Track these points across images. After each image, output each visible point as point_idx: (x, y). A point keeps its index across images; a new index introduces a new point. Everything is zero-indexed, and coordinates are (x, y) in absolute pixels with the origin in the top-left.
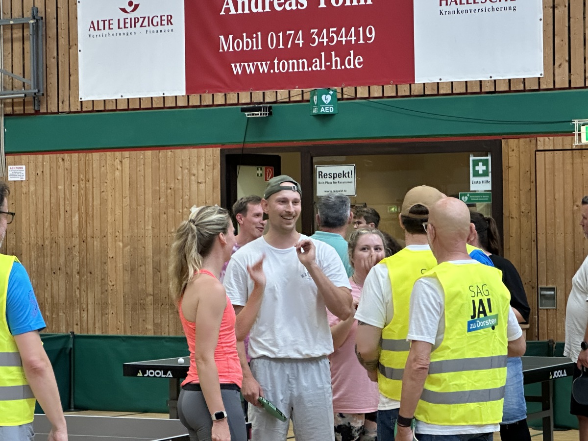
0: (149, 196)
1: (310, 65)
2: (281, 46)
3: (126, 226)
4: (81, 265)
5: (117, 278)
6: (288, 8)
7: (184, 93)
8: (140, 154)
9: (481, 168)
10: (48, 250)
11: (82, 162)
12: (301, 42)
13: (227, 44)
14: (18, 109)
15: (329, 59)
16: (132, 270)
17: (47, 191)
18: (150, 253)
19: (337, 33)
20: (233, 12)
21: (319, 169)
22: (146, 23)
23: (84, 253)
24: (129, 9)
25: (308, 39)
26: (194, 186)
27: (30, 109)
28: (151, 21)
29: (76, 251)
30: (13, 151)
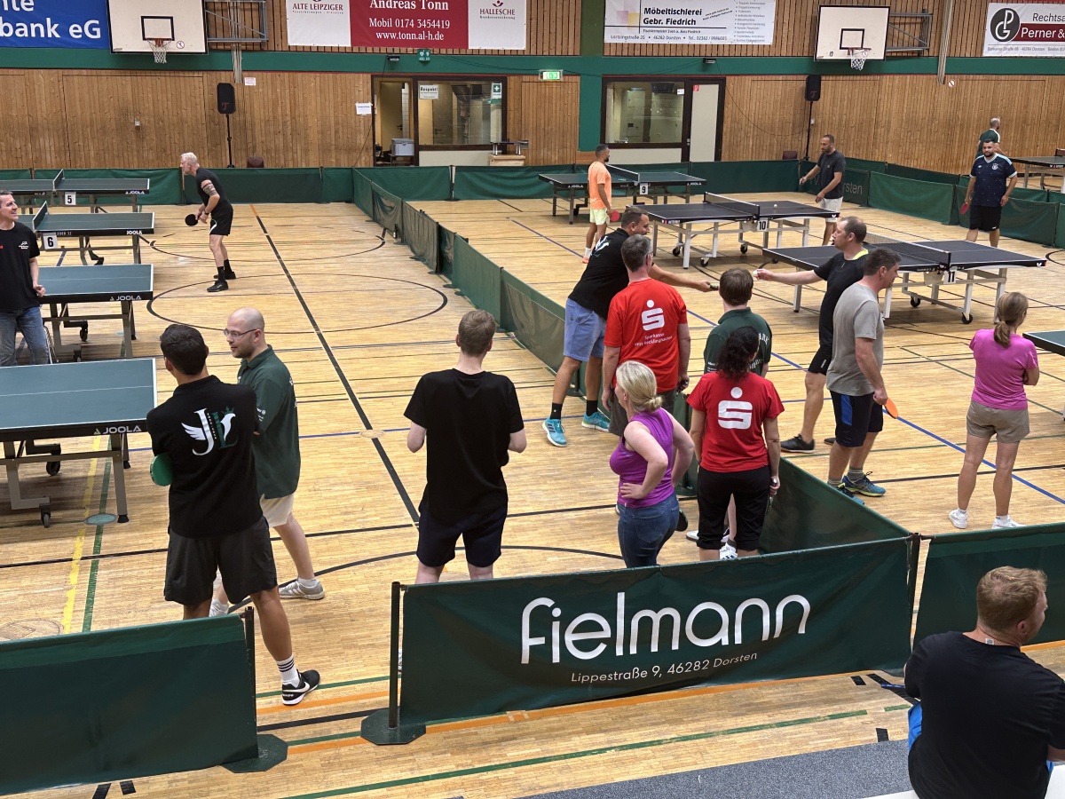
0: (331, 96)
1: (417, 36)
2: (402, 26)
3: (319, 111)
4: (292, 130)
5: (314, 136)
6: (405, 7)
7: (350, 45)
8: (326, 75)
9: (497, 88)
10: (271, 123)
11: (291, 78)
12: (413, 25)
13: (373, 23)
14: (250, 47)
15: (427, 34)
16: (322, 133)
17: (270, 91)
18: (333, 125)
19: (431, 22)
20: (376, 7)
21: (421, 86)
22: (327, 8)
23: (294, 125)
25: (416, 24)
26: (357, 93)
27: (257, 48)
28: (330, 7)
29: (289, 123)
30: (248, 70)
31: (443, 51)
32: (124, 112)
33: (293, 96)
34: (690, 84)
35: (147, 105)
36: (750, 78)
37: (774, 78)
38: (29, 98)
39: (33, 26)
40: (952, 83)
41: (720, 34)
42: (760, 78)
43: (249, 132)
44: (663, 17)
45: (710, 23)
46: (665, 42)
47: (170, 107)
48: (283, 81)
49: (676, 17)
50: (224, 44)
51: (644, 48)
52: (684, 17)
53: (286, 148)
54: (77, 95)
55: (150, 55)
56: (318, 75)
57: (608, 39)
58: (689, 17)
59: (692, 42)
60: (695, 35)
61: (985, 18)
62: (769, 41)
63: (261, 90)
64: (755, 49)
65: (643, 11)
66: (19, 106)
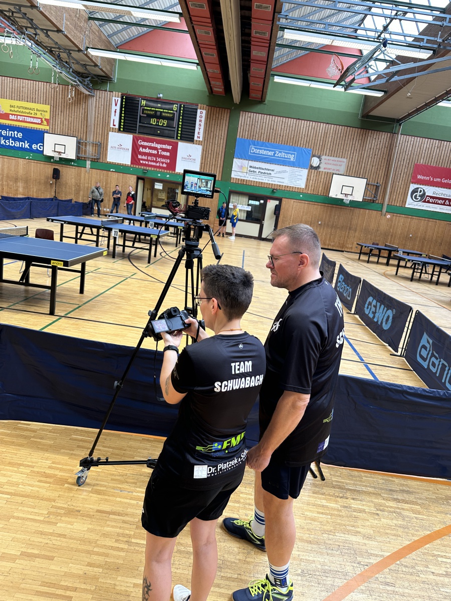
1: (156, 164)
2: (151, 159)
6: (153, 152)
7: (129, 164)
12: (155, 160)
13: (140, 157)
14: (93, 160)
15: (160, 164)
19: (162, 159)
20: (142, 151)
21: (156, 183)
24: (120, 146)
27: (96, 161)
28: (124, 149)
31: (165, 171)
32: (47, 178)
33: (107, 180)
34: (266, 198)
36: (293, 200)
37: (304, 202)
38: (16, 168)
39: (21, 143)
40: (388, 216)
41: (282, 180)
42: (297, 201)
44: (257, 170)
45: (277, 175)
46: (257, 180)
48: (104, 174)
49: (263, 171)
50: (84, 158)
51: (248, 182)
52: (266, 171)
54: (33, 170)
55: (53, 157)
56: (117, 173)
57: (233, 176)
58: (269, 172)
59: (269, 182)
60: (270, 179)
61: (408, 190)
62: (303, 186)
64: (297, 189)
65: (249, 167)
66: (13, 170)
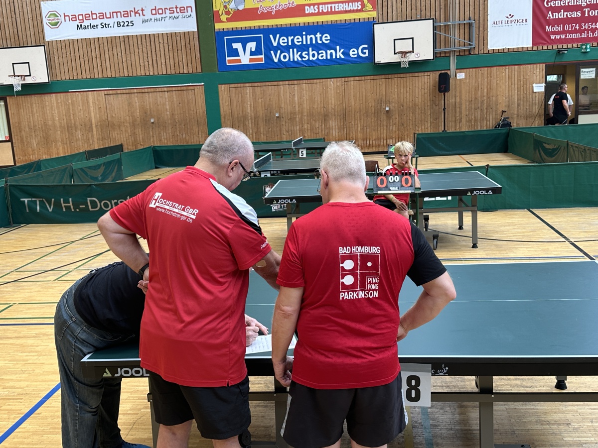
0: (516, 81)
1: (581, 35)
2: (570, 29)
3: (507, 92)
4: (487, 106)
6: (573, 16)
7: (530, 45)
8: (513, 67)
10: (473, 102)
11: (489, 71)
12: (578, 28)
13: (549, 29)
14: (462, 54)
17: (474, 81)
18: (516, 100)
19: (592, 25)
20: (552, 18)
21: (582, 70)
22: (516, 22)
23: (489, 102)
24: (510, 17)
25: (580, 26)
26: (535, 77)
27: (467, 53)
28: (518, 21)
29: (485, 102)
30: (459, 68)
32: (380, 102)
33: (489, 83)
35: (394, 96)
38: (325, 97)
39: (329, 52)
43: (458, 110)
47: (408, 96)
48: (483, 74)
50: (445, 52)
53: (482, 119)
54: (353, 93)
55: (398, 64)
56: (507, 67)
63: (467, 81)
66: (319, 102)
